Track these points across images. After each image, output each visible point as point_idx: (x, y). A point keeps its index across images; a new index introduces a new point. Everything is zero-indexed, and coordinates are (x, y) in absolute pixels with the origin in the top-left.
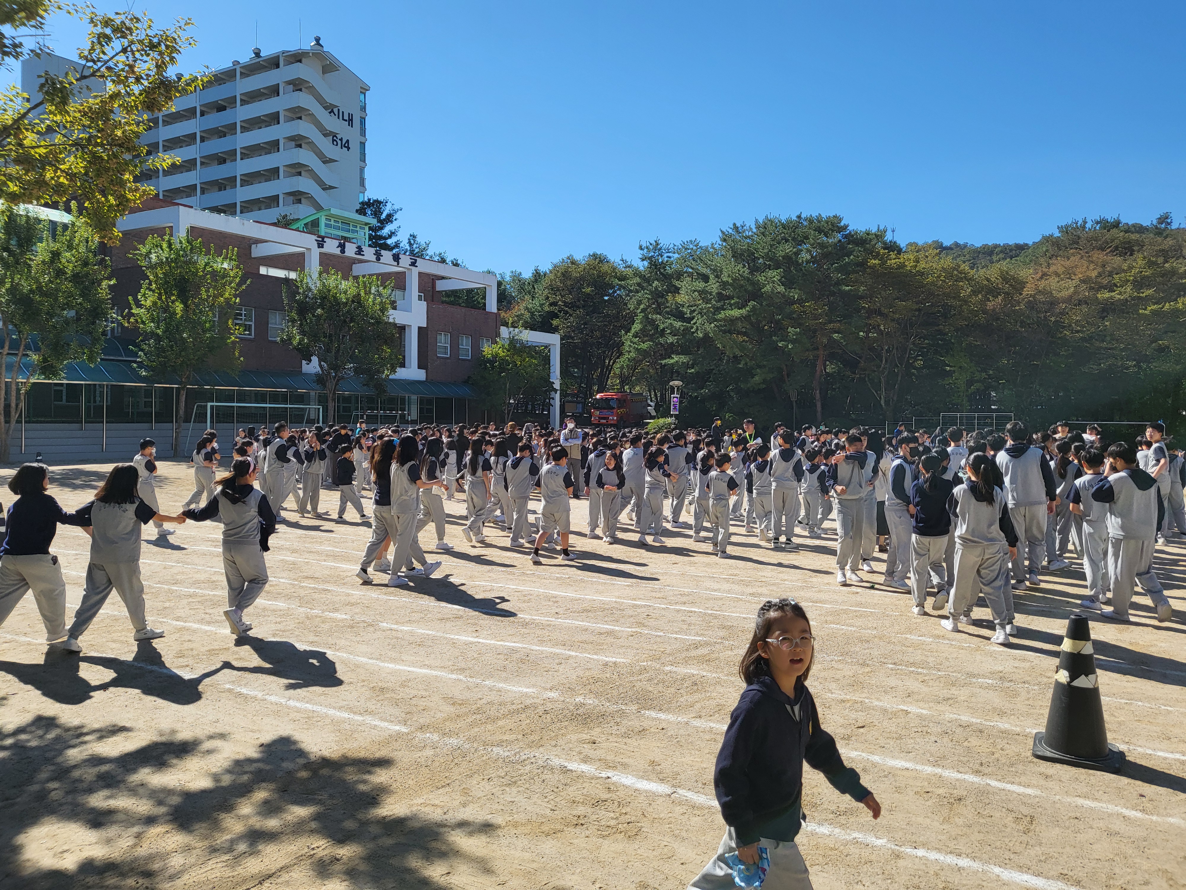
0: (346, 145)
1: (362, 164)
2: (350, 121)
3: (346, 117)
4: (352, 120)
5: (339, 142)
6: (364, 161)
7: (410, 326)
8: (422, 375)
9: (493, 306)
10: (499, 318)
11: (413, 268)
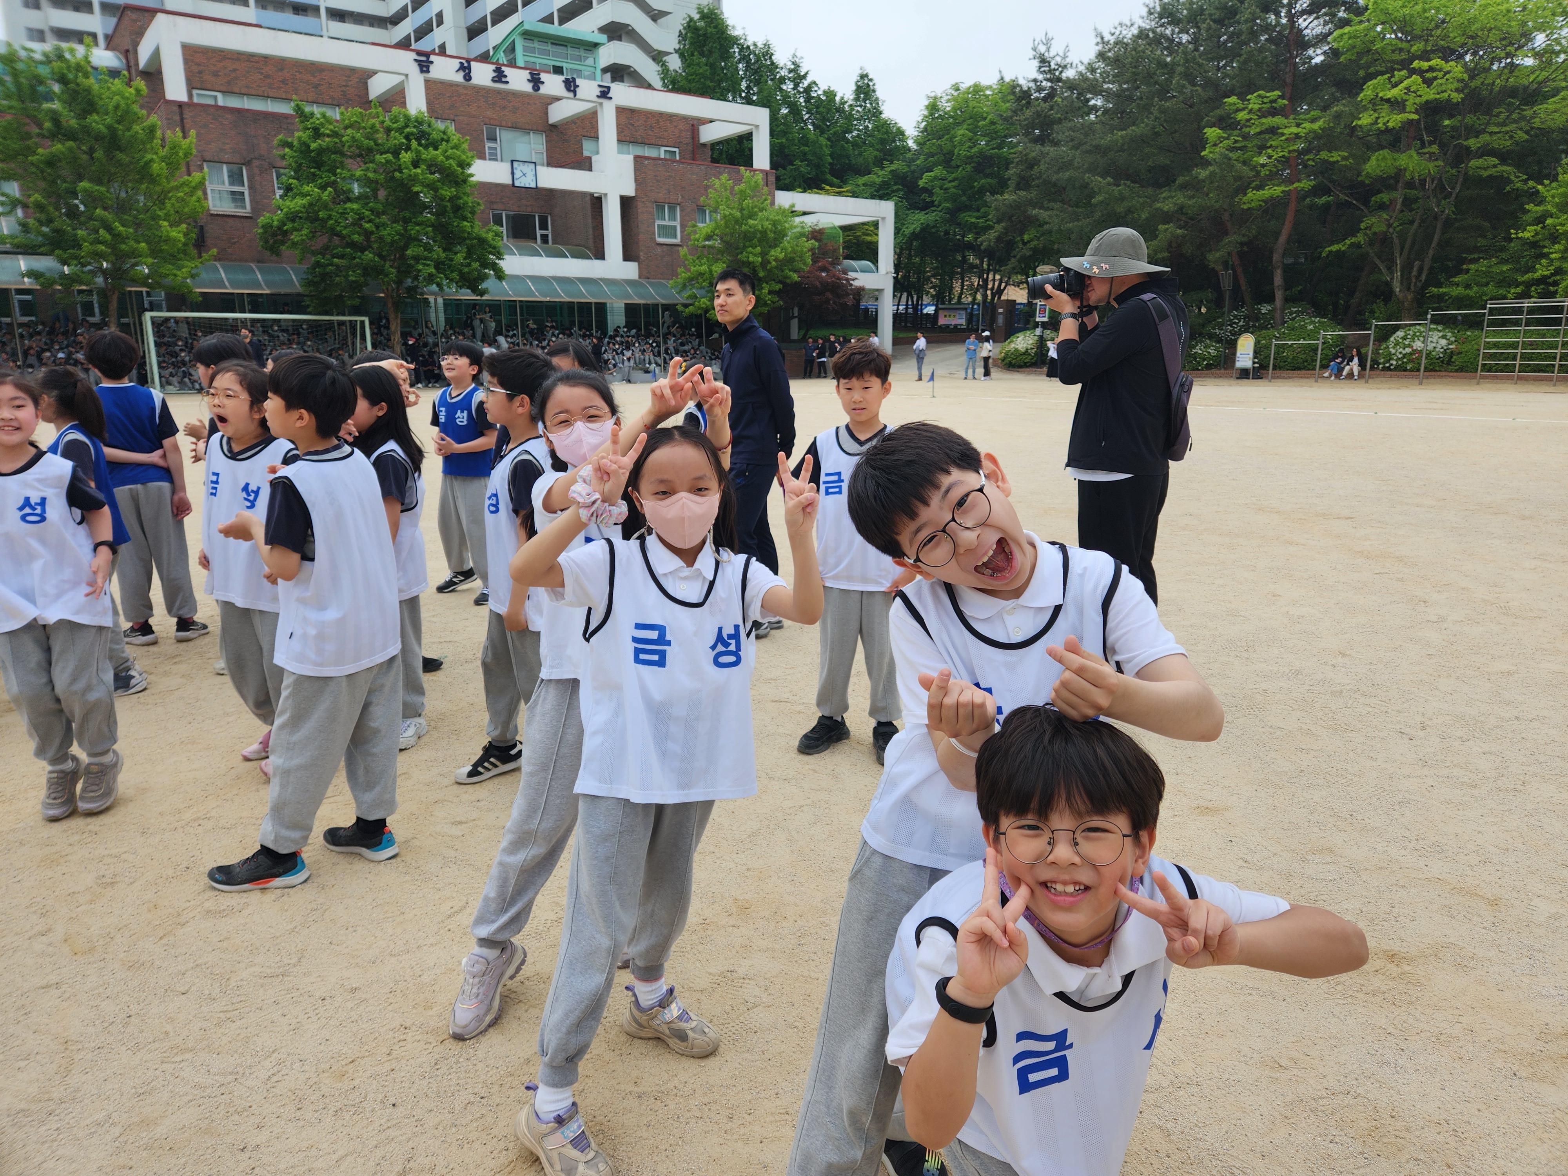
7: (606, 195)
8: (631, 270)
9: (762, 158)
10: (772, 179)
11: (605, 102)
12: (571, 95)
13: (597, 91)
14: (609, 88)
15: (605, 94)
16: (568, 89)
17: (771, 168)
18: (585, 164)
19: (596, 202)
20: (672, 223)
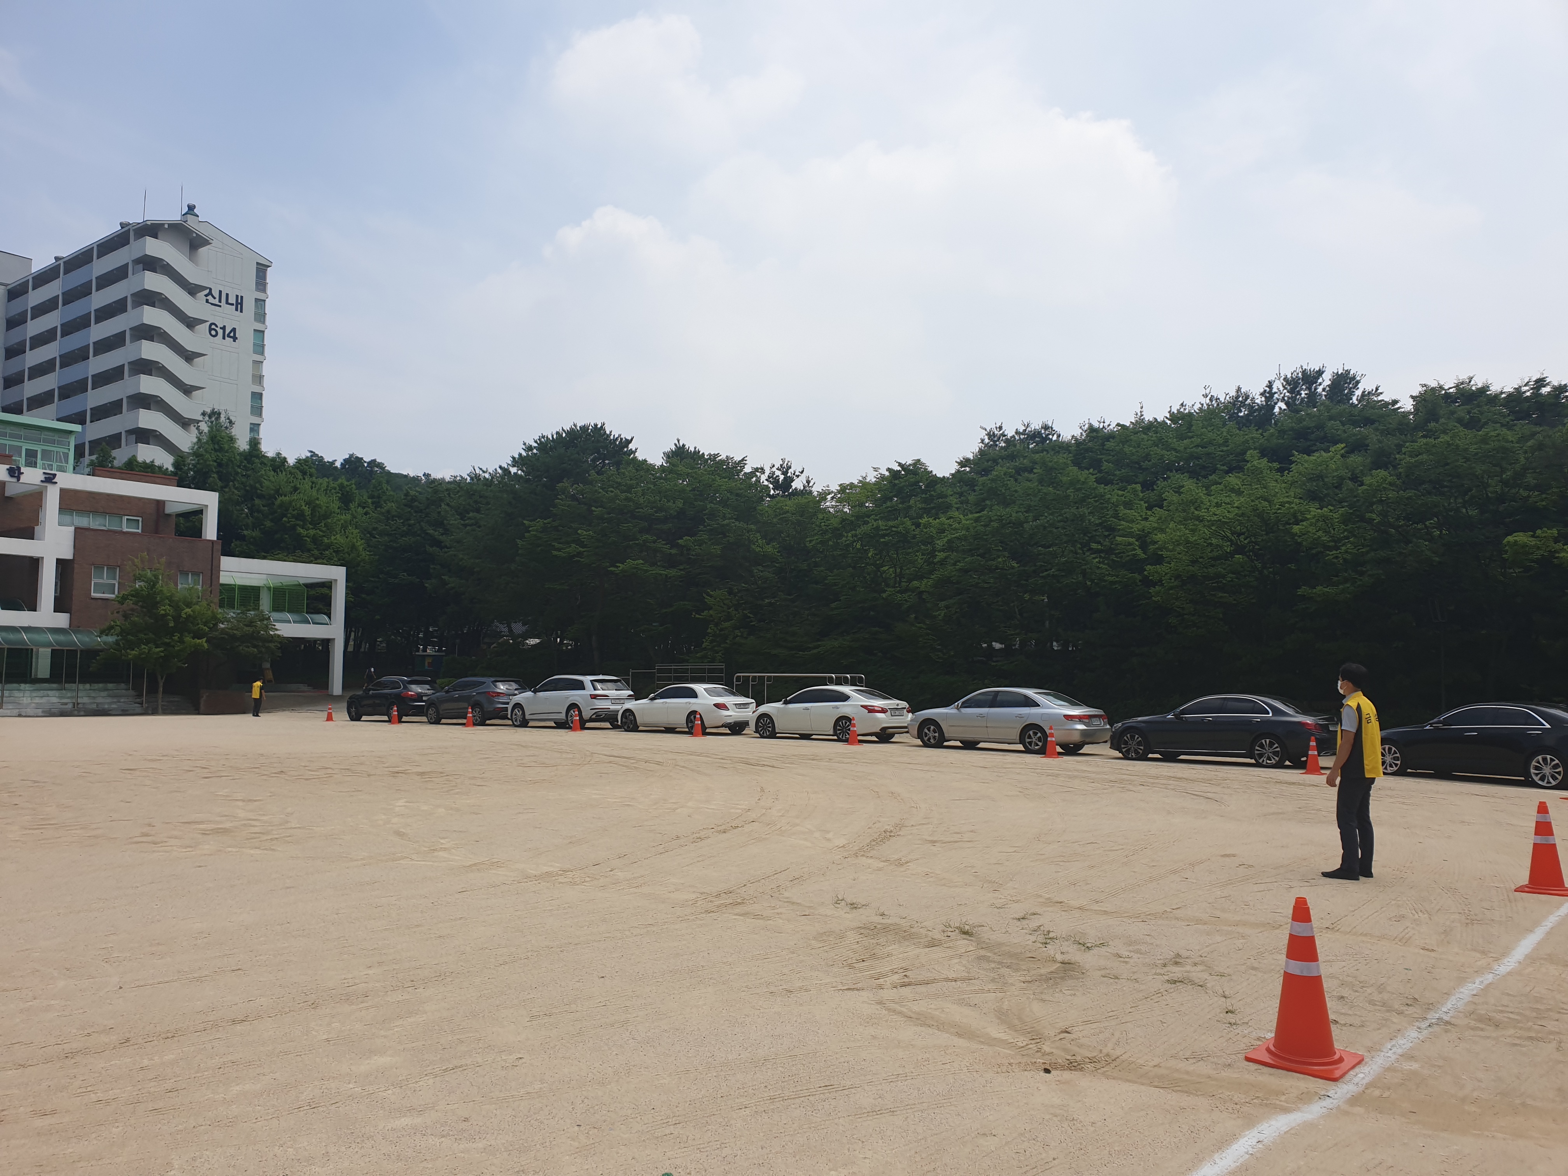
0: (233, 335)
1: (258, 358)
2: (239, 304)
3: (232, 300)
4: (241, 304)
5: (220, 332)
6: (262, 353)
7: (43, 558)
8: (62, 620)
9: (211, 531)
10: (218, 547)
11: (50, 487)
12: (14, 480)
13: (42, 478)
14: (55, 475)
15: (50, 479)
16: (12, 476)
17: (218, 538)
18: (28, 533)
19: (34, 563)
20: (113, 582)
